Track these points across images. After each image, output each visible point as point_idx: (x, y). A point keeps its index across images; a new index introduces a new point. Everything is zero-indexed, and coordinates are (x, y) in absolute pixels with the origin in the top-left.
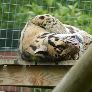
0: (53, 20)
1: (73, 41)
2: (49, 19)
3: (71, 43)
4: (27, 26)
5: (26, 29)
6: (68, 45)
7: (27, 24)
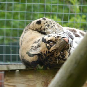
0: (50, 23)
1: (62, 35)
2: (46, 22)
3: (61, 37)
4: (25, 32)
5: (24, 35)
6: (57, 40)
7: (24, 31)
